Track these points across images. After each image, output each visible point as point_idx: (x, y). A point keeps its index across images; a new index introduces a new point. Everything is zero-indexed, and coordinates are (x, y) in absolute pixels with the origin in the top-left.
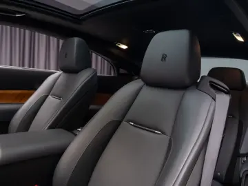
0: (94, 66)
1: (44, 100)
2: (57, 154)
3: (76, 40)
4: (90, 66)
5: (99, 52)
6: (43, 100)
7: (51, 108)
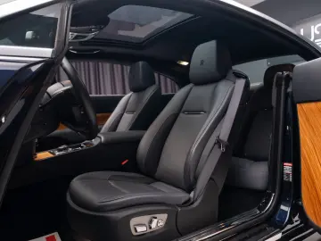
0: (157, 83)
1: (121, 118)
2: (137, 141)
3: (141, 63)
4: (154, 83)
5: (160, 71)
6: (121, 116)
7: (128, 119)
